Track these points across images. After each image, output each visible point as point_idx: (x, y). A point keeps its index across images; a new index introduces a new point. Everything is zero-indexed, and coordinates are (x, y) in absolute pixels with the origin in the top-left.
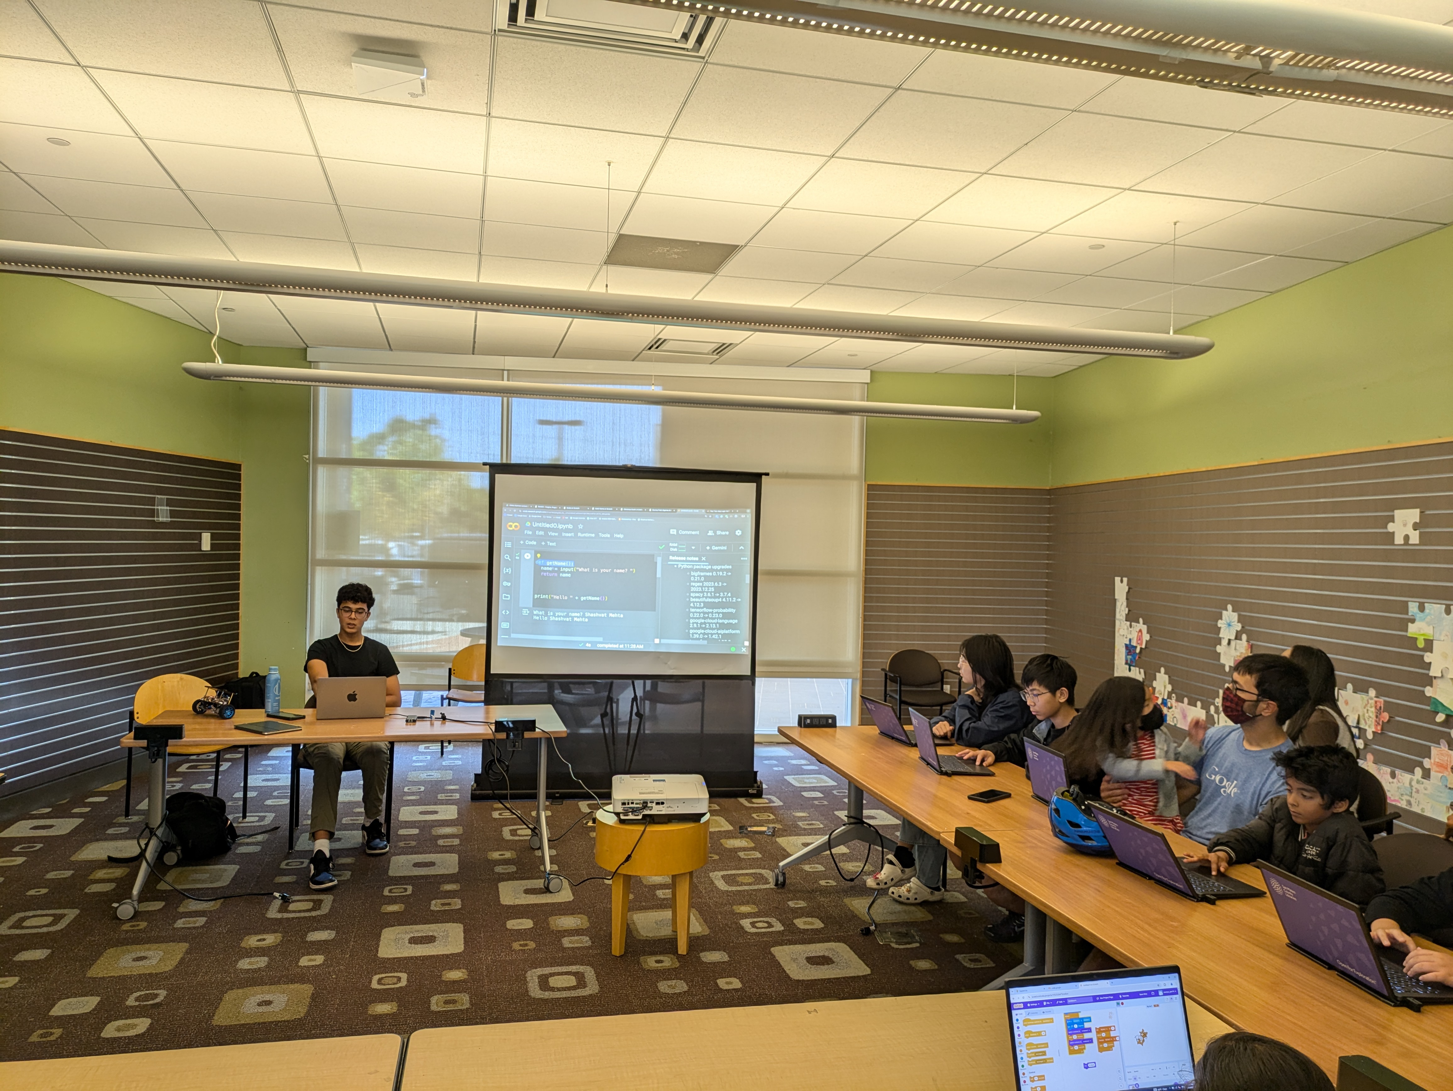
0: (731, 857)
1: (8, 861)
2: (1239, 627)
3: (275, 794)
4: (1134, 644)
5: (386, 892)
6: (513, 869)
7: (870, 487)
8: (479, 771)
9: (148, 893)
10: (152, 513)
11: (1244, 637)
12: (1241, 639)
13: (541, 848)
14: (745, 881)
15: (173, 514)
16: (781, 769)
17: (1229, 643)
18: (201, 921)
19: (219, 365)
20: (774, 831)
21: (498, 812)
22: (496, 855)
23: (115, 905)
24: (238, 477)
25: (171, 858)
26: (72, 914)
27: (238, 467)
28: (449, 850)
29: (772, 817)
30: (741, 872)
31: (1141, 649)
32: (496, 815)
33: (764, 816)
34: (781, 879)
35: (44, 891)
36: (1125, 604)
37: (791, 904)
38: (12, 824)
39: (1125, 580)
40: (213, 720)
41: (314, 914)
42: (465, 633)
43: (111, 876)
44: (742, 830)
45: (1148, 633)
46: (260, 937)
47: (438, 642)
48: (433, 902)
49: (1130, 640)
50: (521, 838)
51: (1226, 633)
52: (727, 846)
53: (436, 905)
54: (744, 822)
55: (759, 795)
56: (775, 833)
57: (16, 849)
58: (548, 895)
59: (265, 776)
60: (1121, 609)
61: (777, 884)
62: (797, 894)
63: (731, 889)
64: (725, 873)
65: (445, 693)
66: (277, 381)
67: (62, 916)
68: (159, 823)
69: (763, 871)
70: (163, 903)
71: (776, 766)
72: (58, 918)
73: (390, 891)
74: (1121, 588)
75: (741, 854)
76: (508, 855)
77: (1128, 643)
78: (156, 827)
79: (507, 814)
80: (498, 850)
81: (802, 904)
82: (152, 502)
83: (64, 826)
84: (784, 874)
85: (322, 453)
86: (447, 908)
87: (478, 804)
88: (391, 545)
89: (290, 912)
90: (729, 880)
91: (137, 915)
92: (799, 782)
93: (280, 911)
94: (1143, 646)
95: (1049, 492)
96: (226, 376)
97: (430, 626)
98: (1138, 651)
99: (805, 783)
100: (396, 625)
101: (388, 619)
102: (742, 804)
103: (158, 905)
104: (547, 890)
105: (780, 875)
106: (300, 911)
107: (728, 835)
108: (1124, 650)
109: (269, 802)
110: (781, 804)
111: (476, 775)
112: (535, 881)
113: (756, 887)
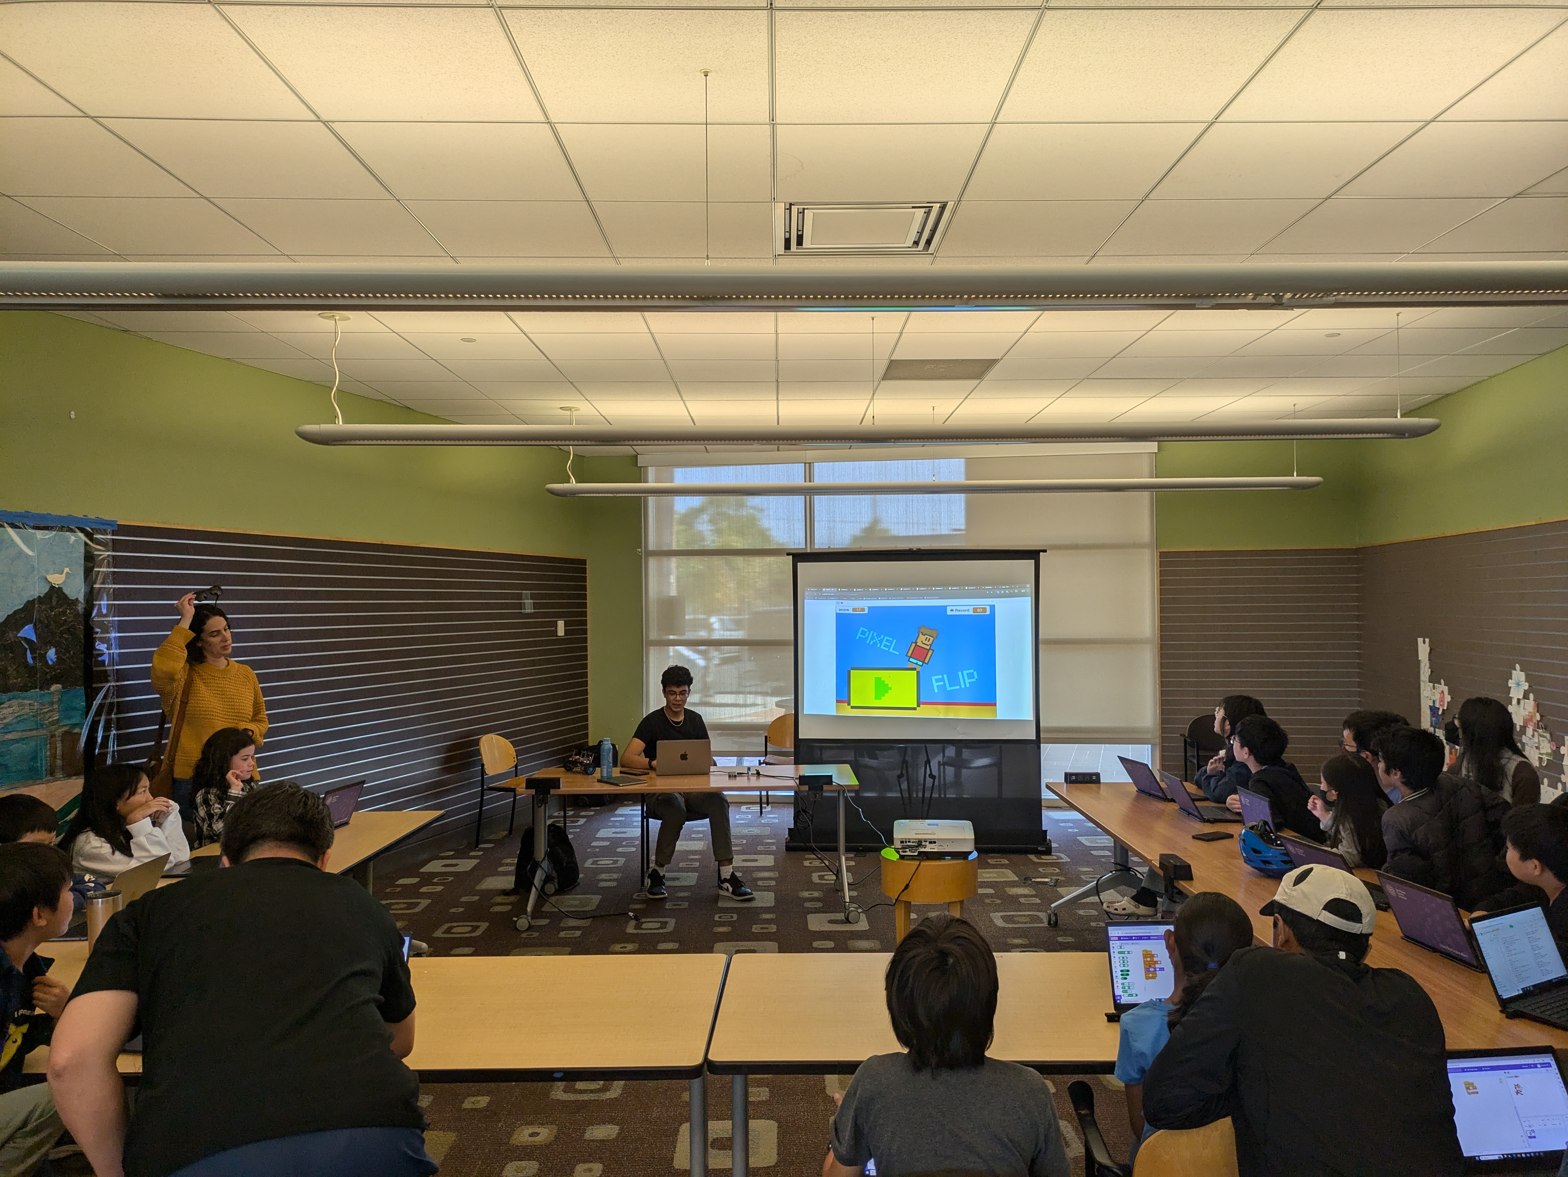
0: (1013, 902)
1: (431, 889)
2: (1526, 686)
3: (624, 843)
4: (1437, 706)
5: (717, 918)
6: (820, 905)
7: (1163, 555)
8: (792, 827)
9: (537, 913)
10: (521, 606)
11: (1531, 696)
12: (1529, 699)
13: (842, 890)
14: (1022, 920)
15: (535, 606)
16: (1076, 830)
17: (1519, 701)
18: (578, 933)
19: (573, 484)
20: (1056, 882)
21: (810, 861)
22: (806, 894)
23: (515, 919)
24: (584, 571)
25: (550, 888)
26: (484, 925)
27: (584, 562)
28: (768, 889)
29: (1058, 870)
30: (1019, 913)
31: (1443, 710)
32: (806, 863)
33: (1050, 870)
34: (1053, 918)
35: (461, 910)
36: (1428, 665)
37: (1060, 939)
38: (429, 862)
39: (1427, 640)
40: (579, 776)
41: (661, 931)
42: (778, 705)
43: (507, 901)
44: (1025, 881)
45: (1449, 694)
46: (623, 945)
47: (756, 714)
48: (754, 926)
49: (1434, 702)
50: (828, 882)
51: (1516, 693)
52: (1010, 893)
53: (756, 929)
54: (1030, 874)
55: (1048, 851)
56: (1057, 884)
57: (435, 880)
58: (848, 925)
59: (614, 830)
60: (1425, 672)
61: (1049, 923)
62: (1066, 932)
63: (1007, 926)
64: (1005, 914)
65: (762, 759)
66: (618, 495)
67: (478, 927)
68: (543, 856)
69: (1039, 914)
70: (548, 920)
71: (1071, 828)
72: (475, 928)
73: (720, 917)
74: (1423, 649)
75: (1022, 900)
76: (816, 894)
77: (1432, 705)
78: (541, 860)
79: (817, 863)
80: (807, 890)
81: (1070, 939)
82: (519, 596)
83: (466, 865)
84: (1056, 915)
85: (652, 547)
86: (765, 931)
87: (791, 853)
88: (713, 619)
89: (643, 929)
90: (1005, 919)
91: (530, 928)
92: (1092, 842)
93: (635, 928)
94: (1445, 708)
95: (1357, 551)
96: (579, 493)
97: (750, 699)
98: (1440, 712)
99: (1097, 843)
100: (719, 699)
101: (711, 692)
102: (1031, 860)
103: (544, 922)
104: (847, 921)
105: (1052, 915)
106: (651, 929)
107: (1013, 884)
108: (1429, 711)
109: (620, 850)
110: (1069, 860)
111: (789, 829)
112: (838, 914)
113: (1031, 925)
